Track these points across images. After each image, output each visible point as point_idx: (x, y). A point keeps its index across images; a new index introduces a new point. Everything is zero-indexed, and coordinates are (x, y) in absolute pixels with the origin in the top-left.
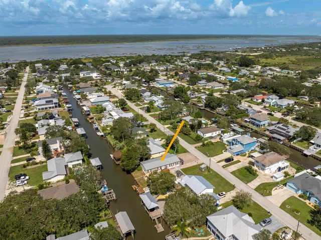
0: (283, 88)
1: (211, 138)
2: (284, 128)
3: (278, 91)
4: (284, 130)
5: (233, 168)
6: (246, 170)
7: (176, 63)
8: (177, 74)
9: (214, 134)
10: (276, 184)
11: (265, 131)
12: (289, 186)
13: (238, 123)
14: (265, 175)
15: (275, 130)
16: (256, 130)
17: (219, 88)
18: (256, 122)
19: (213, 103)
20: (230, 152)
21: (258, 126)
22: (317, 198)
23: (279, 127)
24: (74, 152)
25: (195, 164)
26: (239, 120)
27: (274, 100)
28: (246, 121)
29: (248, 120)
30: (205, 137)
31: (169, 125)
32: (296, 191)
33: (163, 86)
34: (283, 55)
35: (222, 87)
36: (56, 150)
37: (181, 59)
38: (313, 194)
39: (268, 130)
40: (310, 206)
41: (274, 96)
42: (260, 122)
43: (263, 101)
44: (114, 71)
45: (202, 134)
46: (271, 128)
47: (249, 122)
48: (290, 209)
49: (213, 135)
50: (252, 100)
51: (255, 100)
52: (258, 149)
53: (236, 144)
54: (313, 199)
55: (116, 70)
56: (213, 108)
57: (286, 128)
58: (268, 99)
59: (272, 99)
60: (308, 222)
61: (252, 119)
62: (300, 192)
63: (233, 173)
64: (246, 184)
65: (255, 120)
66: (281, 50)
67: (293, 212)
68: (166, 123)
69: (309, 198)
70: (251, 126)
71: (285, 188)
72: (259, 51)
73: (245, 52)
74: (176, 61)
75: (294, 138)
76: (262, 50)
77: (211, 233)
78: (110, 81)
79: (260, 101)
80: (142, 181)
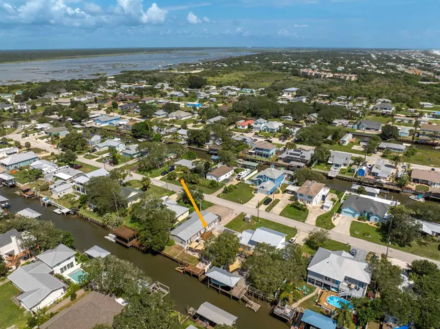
0: (264, 110)
1: (227, 180)
2: (297, 153)
3: (259, 113)
4: (298, 155)
5: (278, 209)
6: (292, 208)
7: (99, 90)
8: (115, 106)
9: (228, 175)
10: (330, 214)
11: (277, 160)
12: (344, 211)
13: (241, 157)
14: (314, 208)
15: (287, 157)
16: (267, 162)
17: (187, 118)
18: (264, 152)
19: (201, 137)
20: (262, 192)
21: (267, 156)
22: (377, 216)
23: (291, 154)
24: (53, 248)
25: (233, 217)
26: (241, 153)
27: (263, 125)
28: (251, 153)
29: (254, 152)
30: (220, 181)
31: (161, 177)
32: (354, 215)
33: (107, 124)
34: (227, 71)
35: (190, 117)
36: (11, 255)
37: (104, 85)
38: (372, 213)
39: (281, 158)
40: (372, 225)
41: (261, 120)
42: (269, 151)
43: (250, 127)
44: (4, 111)
45: (215, 179)
46: (284, 155)
47: (255, 153)
48: (360, 234)
49: (227, 177)
50: (236, 127)
51: (241, 127)
52: (287, 182)
53: (264, 181)
54: (372, 219)
55: (6, 109)
56: (200, 145)
57: (299, 153)
58: (256, 124)
59: (261, 124)
60: (382, 241)
61: (257, 149)
62: (357, 216)
63: (282, 214)
64: (304, 222)
65: (262, 149)
66: (222, 66)
67: (364, 236)
68: (153, 174)
69: (368, 219)
70: (259, 158)
71: (340, 215)
72: (197, 67)
73: (182, 70)
74: (98, 87)
75: (312, 162)
76: (200, 67)
77: (315, 286)
78: (9, 127)
79: (246, 127)
80: (185, 258)
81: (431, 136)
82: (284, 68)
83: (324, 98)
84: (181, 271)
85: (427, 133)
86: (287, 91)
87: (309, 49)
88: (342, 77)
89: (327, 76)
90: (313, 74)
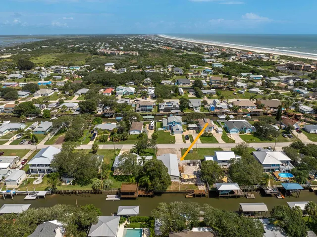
2: (169, 104)
4: (172, 106)
6: (203, 137)
10: (225, 135)
11: (159, 111)
12: (232, 131)
15: (165, 108)
17: (51, 94)
18: (148, 108)
20: (178, 132)
22: (250, 129)
23: (165, 106)
29: (140, 109)
31: (91, 142)
32: (237, 132)
35: (53, 93)
38: (247, 128)
40: (249, 134)
41: (121, 87)
46: (162, 108)
47: (142, 110)
48: (249, 140)
51: (106, 94)
52: (185, 123)
53: (174, 126)
57: (171, 104)
58: (118, 90)
59: (122, 90)
62: (239, 132)
64: (219, 143)
65: (146, 106)
68: (83, 141)
69: (245, 131)
79: (110, 94)
80: (186, 187)
81: (218, 83)
82: (82, 49)
83: (135, 68)
84: (191, 197)
85: (217, 82)
86: (107, 66)
87: (80, 35)
88: (131, 54)
89: (120, 54)
90: (109, 53)
